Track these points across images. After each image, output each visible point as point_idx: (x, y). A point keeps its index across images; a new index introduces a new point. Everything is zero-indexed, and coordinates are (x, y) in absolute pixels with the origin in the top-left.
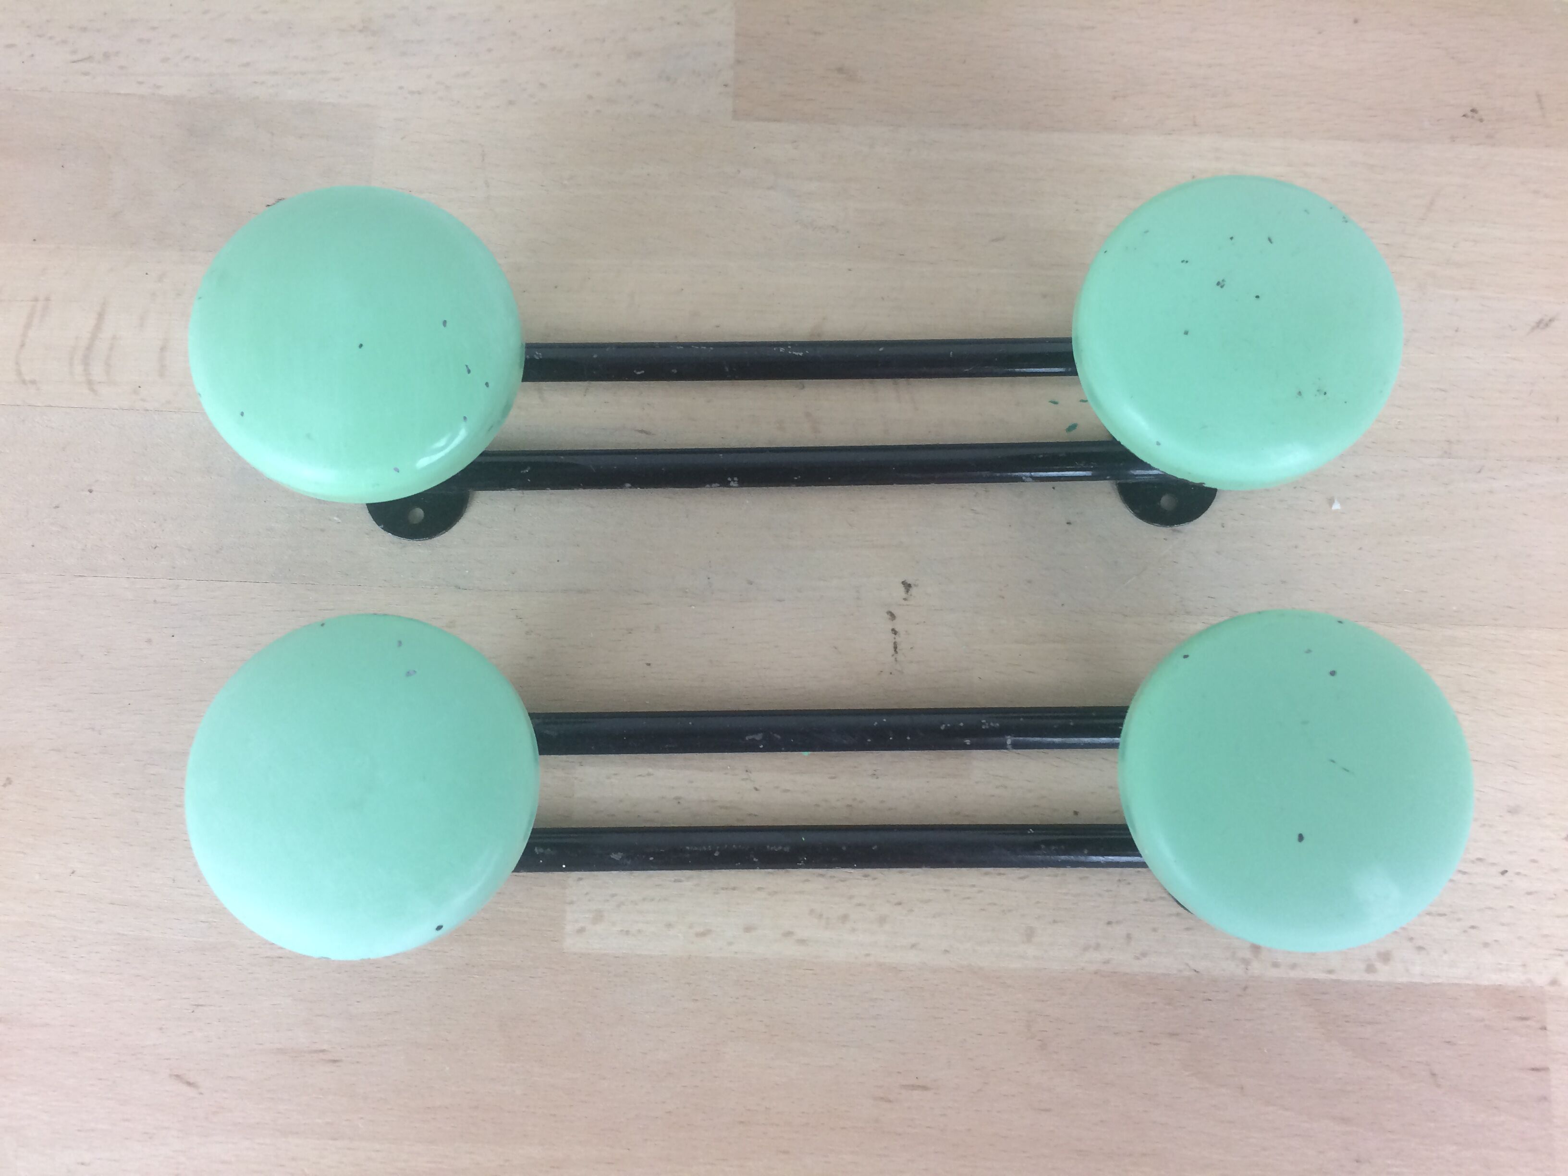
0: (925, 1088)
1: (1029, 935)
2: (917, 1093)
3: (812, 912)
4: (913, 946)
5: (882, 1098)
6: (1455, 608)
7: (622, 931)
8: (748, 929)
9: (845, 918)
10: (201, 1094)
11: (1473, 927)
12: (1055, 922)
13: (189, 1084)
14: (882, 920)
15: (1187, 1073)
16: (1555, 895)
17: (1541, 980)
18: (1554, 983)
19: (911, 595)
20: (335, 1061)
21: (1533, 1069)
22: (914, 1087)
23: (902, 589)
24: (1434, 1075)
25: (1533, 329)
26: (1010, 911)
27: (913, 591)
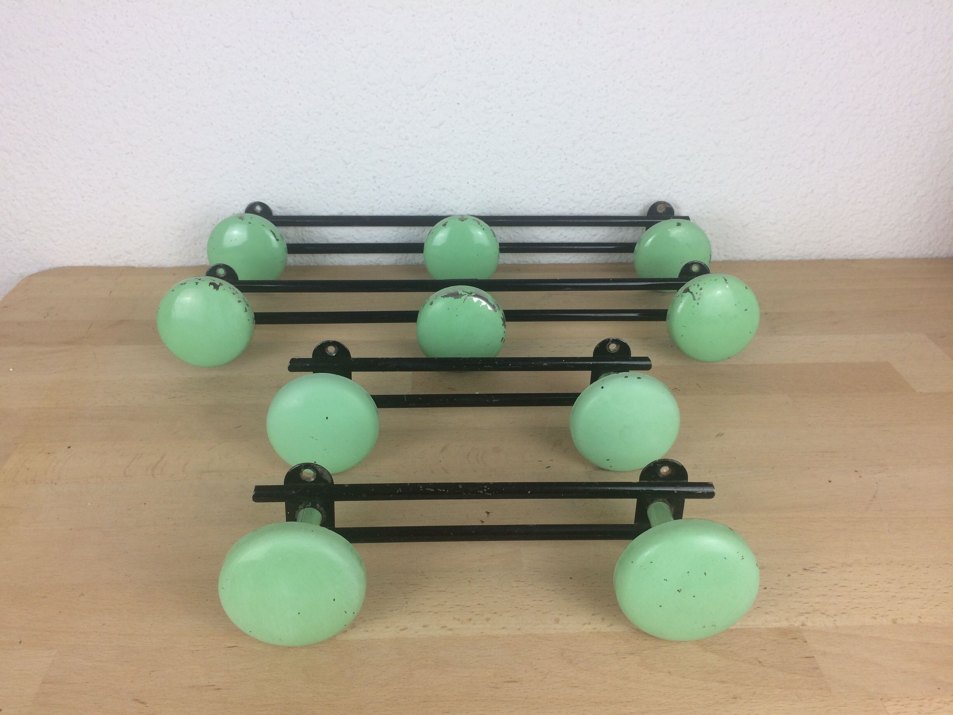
0: (514, 682)
1: (557, 621)
2: (511, 685)
3: (454, 618)
4: (503, 628)
5: (494, 687)
6: (714, 509)
7: (365, 631)
8: (425, 626)
9: (470, 620)
10: (147, 706)
11: (759, 607)
12: (568, 615)
13: (143, 703)
14: (488, 620)
15: (642, 668)
16: (791, 594)
17: (797, 624)
18: (803, 625)
19: (490, 515)
20: (218, 689)
21: (806, 657)
22: (509, 682)
23: (486, 514)
24: (760, 662)
25: (717, 436)
26: (547, 613)
27: (490, 514)
